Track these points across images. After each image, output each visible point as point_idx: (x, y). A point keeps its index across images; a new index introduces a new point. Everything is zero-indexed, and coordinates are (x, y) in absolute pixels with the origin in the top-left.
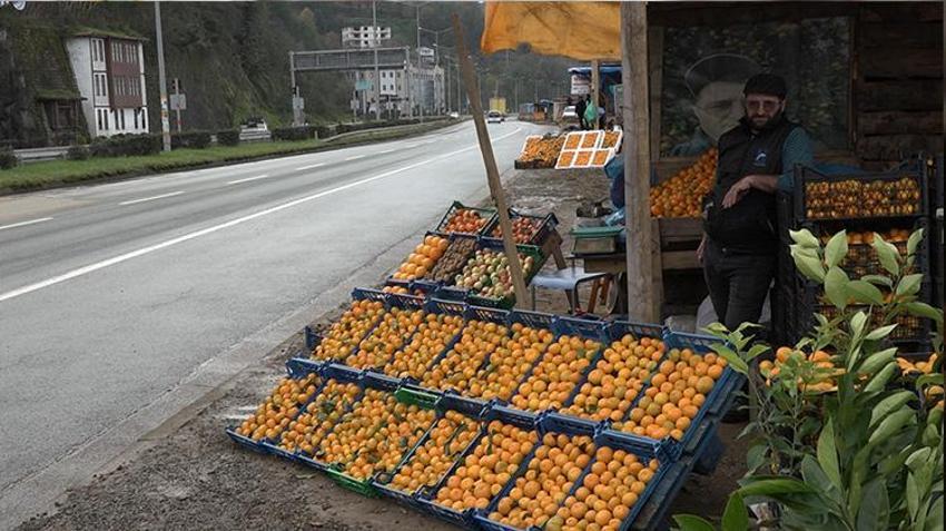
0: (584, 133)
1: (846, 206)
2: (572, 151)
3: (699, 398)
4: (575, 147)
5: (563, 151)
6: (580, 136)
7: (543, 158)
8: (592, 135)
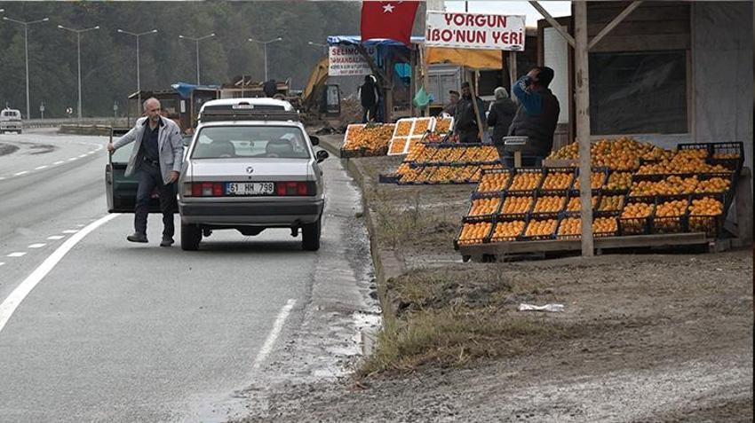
0: (415, 119)
2: (404, 137)
4: (407, 134)
5: (394, 137)
6: (411, 123)
7: (369, 146)
8: (423, 122)
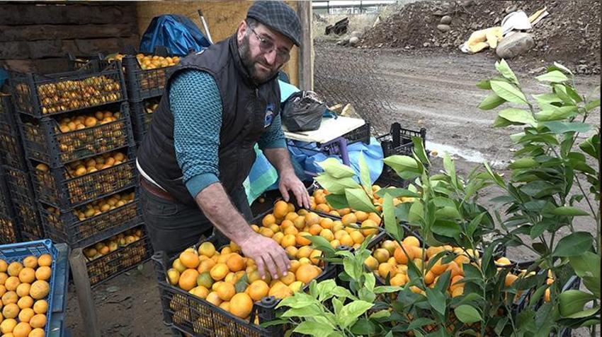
1: (71, 101)
3: (41, 305)
